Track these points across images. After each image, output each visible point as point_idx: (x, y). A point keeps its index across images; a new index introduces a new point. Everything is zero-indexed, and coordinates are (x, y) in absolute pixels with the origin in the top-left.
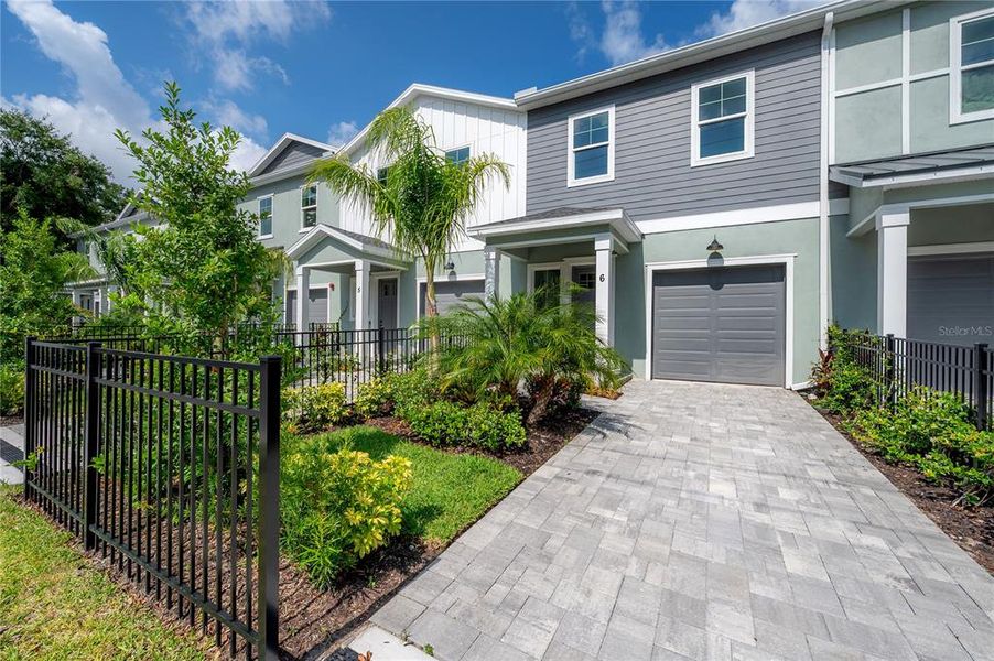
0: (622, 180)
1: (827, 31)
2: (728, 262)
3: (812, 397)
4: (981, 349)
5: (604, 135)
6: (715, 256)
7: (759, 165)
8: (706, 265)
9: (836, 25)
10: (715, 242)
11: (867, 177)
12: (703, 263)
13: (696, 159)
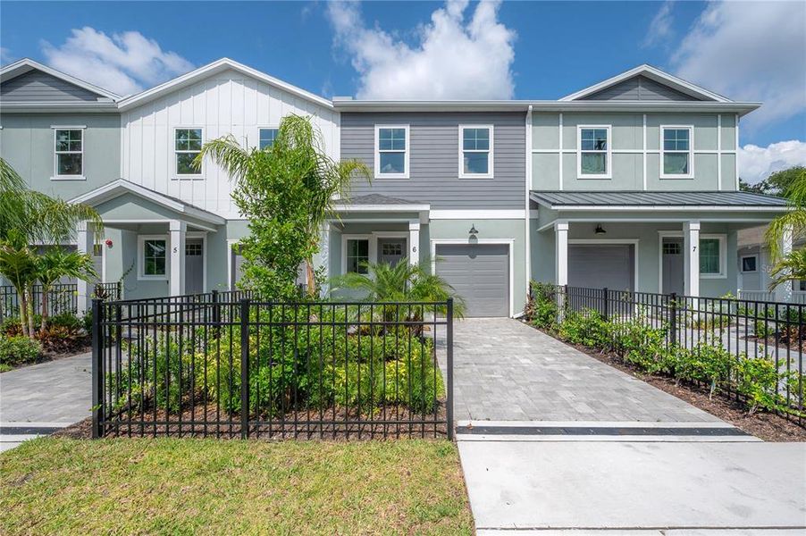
0: (414, 180)
1: (529, 115)
2: (480, 241)
3: (524, 321)
4: (605, 290)
5: (402, 145)
6: (473, 237)
7: (496, 184)
8: (467, 243)
9: (533, 112)
10: (473, 228)
11: (554, 204)
12: (466, 241)
13: (462, 174)
